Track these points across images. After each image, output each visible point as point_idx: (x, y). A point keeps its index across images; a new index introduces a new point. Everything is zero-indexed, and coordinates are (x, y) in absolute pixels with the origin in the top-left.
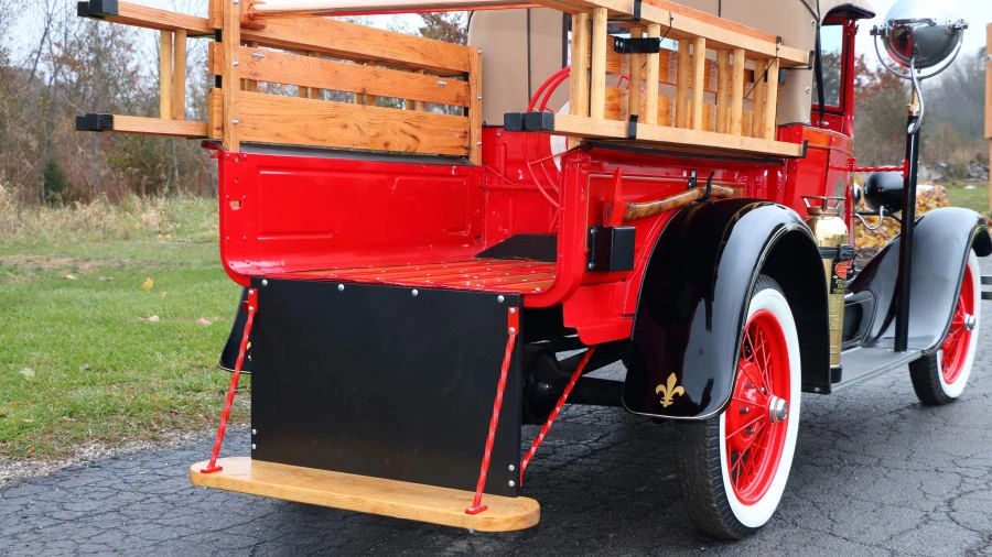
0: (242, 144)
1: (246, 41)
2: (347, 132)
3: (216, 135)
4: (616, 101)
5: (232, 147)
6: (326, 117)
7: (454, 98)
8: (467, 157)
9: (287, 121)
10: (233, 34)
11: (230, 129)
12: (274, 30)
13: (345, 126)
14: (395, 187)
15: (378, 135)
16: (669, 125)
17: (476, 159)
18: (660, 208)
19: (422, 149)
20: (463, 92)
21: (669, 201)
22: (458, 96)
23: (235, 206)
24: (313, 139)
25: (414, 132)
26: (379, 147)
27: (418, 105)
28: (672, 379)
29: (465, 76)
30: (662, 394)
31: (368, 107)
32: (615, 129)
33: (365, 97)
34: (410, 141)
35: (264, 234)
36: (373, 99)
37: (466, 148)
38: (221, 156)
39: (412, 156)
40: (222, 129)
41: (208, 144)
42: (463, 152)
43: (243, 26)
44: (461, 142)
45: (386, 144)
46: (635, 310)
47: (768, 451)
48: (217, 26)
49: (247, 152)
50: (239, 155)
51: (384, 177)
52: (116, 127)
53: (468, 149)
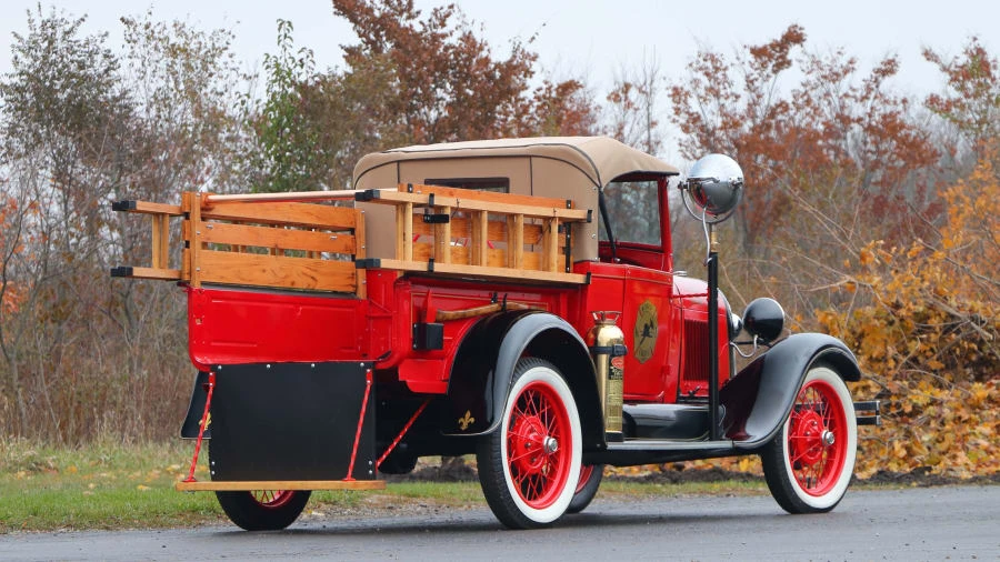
0: (203, 283)
1: (204, 219)
2: (265, 274)
3: (186, 278)
4: (426, 250)
5: (196, 286)
6: (251, 265)
7: (343, 248)
8: (355, 293)
9: (227, 268)
10: (196, 214)
11: (195, 275)
12: (220, 210)
13: (264, 271)
14: (299, 314)
15: (286, 277)
16: (468, 264)
17: (362, 294)
18: (464, 315)
19: (318, 287)
20: (350, 243)
21: (472, 311)
22: (346, 247)
23: (198, 322)
24: (243, 279)
25: (314, 274)
26: (288, 285)
27: (315, 254)
28: (468, 414)
29: (352, 231)
30: (462, 423)
31: (279, 257)
32: (421, 266)
33: (278, 251)
34: (310, 281)
35: (215, 341)
36: (282, 251)
37: (353, 286)
38: (190, 291)
39: (313, 292)
40: (190, 274)
41: (181, 283)
42: (351, 289)
43: (202, 209)
44: (349, 282)
45: (293, 283)
46: (449, 377)
47: (556, 482)
48: (187, 211)
49: (205, 288)
50: (200, 291)
51: (291, 306)
52: (135, 274)
53: (356, 287)
